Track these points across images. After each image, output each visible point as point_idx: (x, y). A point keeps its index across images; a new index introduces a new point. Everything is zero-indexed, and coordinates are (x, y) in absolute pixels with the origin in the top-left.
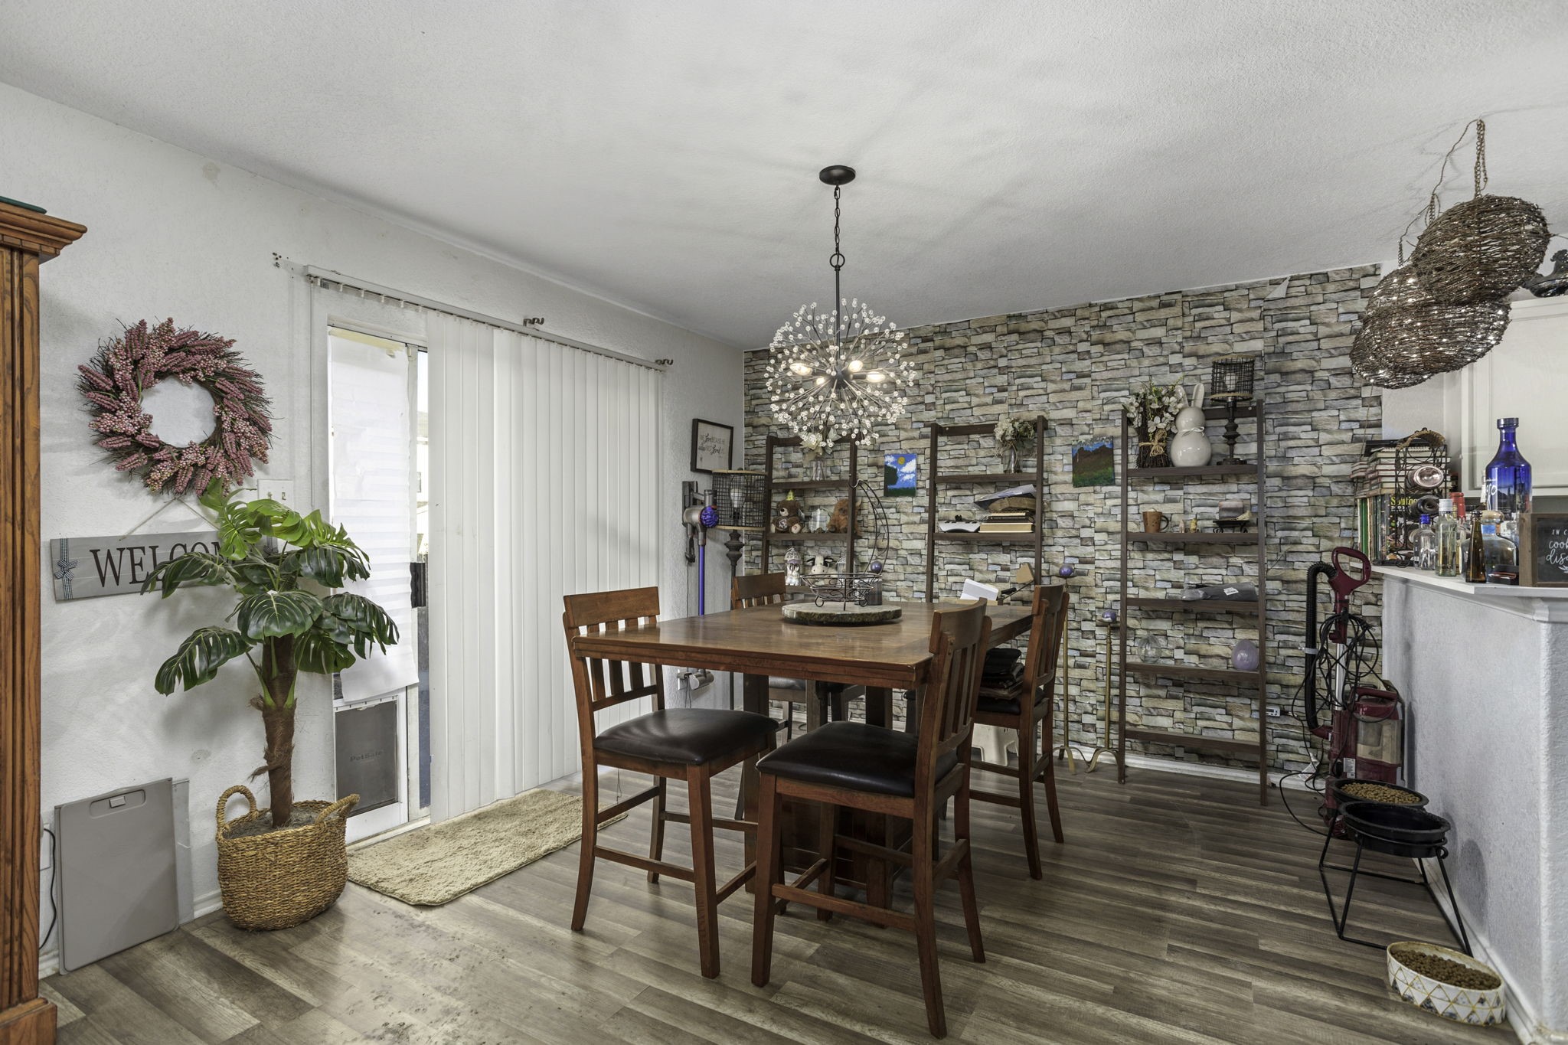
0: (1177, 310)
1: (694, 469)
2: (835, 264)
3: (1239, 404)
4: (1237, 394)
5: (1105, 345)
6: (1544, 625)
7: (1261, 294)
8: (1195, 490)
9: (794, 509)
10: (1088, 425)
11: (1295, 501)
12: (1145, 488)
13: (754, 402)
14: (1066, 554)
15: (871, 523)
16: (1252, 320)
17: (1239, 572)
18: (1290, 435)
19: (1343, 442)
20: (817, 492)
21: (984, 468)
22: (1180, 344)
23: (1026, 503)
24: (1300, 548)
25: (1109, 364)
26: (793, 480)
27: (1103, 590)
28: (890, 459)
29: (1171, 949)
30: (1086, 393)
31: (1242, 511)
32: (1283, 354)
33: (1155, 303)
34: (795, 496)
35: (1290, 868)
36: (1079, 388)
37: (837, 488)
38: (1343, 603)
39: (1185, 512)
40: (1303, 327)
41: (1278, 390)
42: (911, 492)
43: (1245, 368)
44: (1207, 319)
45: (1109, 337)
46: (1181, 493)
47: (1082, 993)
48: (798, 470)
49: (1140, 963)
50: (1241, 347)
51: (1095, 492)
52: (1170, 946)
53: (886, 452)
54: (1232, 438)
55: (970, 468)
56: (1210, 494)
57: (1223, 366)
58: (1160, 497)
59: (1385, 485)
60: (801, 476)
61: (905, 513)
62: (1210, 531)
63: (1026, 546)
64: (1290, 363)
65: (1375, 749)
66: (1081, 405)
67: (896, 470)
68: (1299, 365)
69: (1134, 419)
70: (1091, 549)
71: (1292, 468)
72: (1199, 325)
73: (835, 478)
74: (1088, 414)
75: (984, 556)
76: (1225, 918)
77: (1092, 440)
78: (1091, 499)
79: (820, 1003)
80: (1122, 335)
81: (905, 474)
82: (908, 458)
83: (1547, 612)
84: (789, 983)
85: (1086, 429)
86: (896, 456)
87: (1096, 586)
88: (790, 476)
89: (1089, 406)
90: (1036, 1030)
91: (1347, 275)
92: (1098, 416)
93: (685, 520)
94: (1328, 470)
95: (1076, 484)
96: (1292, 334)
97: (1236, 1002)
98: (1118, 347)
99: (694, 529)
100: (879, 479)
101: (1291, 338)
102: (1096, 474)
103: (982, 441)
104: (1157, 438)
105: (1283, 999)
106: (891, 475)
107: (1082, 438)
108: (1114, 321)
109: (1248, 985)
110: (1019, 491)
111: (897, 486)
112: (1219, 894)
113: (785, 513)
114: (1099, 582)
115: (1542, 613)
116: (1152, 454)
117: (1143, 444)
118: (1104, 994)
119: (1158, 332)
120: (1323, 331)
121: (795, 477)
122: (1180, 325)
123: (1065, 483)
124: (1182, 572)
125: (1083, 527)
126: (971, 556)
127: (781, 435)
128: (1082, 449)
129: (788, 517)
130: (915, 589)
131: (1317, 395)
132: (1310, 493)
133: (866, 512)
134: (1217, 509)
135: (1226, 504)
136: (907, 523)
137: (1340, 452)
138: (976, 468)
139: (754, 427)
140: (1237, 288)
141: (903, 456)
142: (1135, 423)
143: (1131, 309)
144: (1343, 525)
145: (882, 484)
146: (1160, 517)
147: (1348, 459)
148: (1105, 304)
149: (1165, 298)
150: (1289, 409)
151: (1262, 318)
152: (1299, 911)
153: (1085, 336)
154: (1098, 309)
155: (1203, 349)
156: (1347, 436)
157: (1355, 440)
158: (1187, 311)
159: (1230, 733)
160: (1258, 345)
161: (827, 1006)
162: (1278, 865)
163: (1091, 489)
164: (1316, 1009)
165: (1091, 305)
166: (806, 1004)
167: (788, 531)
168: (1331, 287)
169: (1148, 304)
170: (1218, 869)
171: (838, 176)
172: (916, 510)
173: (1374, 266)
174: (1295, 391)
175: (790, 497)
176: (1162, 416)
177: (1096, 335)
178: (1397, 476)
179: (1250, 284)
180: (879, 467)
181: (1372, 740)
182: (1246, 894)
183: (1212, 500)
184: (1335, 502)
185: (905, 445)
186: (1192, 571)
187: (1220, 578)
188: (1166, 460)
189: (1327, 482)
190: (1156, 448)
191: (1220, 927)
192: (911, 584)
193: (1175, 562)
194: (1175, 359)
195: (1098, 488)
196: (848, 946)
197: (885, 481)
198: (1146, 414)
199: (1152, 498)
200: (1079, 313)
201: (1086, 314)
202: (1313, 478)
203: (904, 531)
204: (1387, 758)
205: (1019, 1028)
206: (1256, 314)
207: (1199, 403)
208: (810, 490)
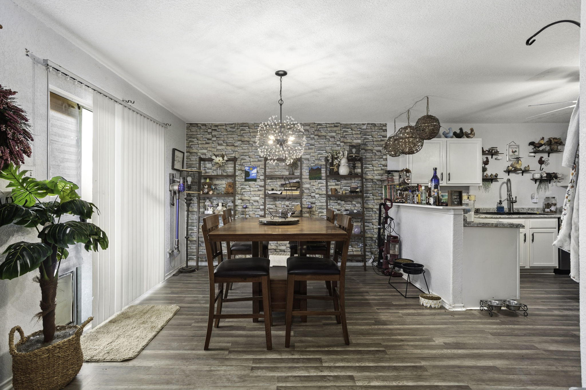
0: (339, 128)
1: (173, 168)
2: (280, 103)
3: (356, 158)
4: (355, 155)
5: (319, 136)
6: (452, 215)
7: (360, 127)
8: (344, 182)
9: (210, 185)
10: (314, 161)
11: (368, 186)
12: (330, 181)
13: (190, 143)
14: (307, 201)
15: (239, 191)
16: (358, 134)
17: (355, 206)
18: (367, 167)
19: (379, 170)
20: (217, 179)
21: (280, 173)
22: (340, 138)
23: (297, 185)
24: (369, 199)
25: (320, 142)
26: (207, 174)
27: (318, 212)
28: (247, 168)
29: (378, 309)
30: (313, 151)
31: (357, 188)
32: (365, 144)
33: (333, 125)
34: (210, 180)
35: (383, 285)
36: (311, 149)
37: (226, 178)
38: (387, 213)
39: (341, 188)
40: (370, 137)
41: (364, 154)
42: (255, 180)
43: (358, 147)
44: (347, 132)
45: (320, 134)
46: (340, 183)
47: (367, 324)
48: (210, 170)
49: (374, 314)
50: (355, 141)
51: (316, 182)
52: (377, 308)
53: (245, 166)
54: (354, 167)
55: (276, 173)
56: (348, 183)
57: (352, 146)
58: (334, 184)
59: (395, 182)
60: (211, 173)
61: (253, 188)
62: (348, 194)
63: (294, 199)
64: (367, 147)
65: (394, 251)
66: (312, 154)
67: (249, 172)
68: (369, 148)
69: (329, 160)
70: (314, 199)
71: (367, 176)
72: (345, 133)
73: (225, 174)
74: (314, 157)
75: (280, 202)
76: (381, 299)
77: (315, 165)
78: (315, 184)
79: (310, 346)
80: (324, 134)
81: (253, 174)
82: (254, 168)
83: (453, 212)
84: (295, 344)
85: (313, 162)
86: (249, 167)
87: (316, 211)
88: (206, 173)
89: (314, 155)
90: (367, 336)
91: (380, 125)
92: (317, 158)
93: (171, 189)
94: (376, 177)
95: (310, 179)
96: (367, 139)
97: (399, 317)
98: (322, 137)
99: (175, 193)
100: (242, 175)
101: (367, 140)
102: (316, 176)
103: (280, 164)
104: (336, 166)
105: (407, 313)
106: (247, 174)
107: (312, 165)
108: (321, 129)
109: (398, 312)
110: (295, 181)
111: (250, 178)
112: (375, 294)
113: (207, 187)
114: (317, 210)
115: (452, 212)
116: (335, 171)
117: (332, 167)
118: (373, 323)
119: (334, 134)
120: (375, 139)
121: (208, 173)
122: (340, 133)
123: (307, 178)
124: (340, 206)
125: (312, 193)
126: (276, 202)
127: (202, 157)
128: (312, 168)
129: (207, 188)
130: (256, 214)
131: (373, 157)
132: (372, 184)
133: (237, 187)
134: (350, 188)
135: (352, 186)
136: (253, 191)
137: (378, 173)
138: (278, 172)
139: (190, 153)
140: (354, 124)
141: (251, 167)
142: (330, 161)
143: (326, 126)
144: (379, 193)
145: (244, 177)
146: (336, 190)
147: (380, 175)
148: (319, 124)
149: (336, 124)
150: (367, 160)
151: (360, 134)
152: (393, 294)
153: (313, 133)
154: (317, 125)
155: (346, 141)
156: (380, 169)
157: (382, 169)
158: (341, 129)
159: (352, 252)
160: (359, 141)
161: (313, 346)
162: (381, 285)
163: (314, 181)
164: (413, 314)
165: (314, 123)
166: (306, 348)
167: (208, 193)
168: (376, 128)
169: (331, 125)
170: (370, 288)
171: (281, 74)
172: (256, 186)
173: (385, 124)
174: (368, 155)
175: (208, 181)
176: (337, 160)
177: (316, 133)
178: (399, 180)
179: (358, 124)
180: (242, 171)
181: (393, 249)
182: (381, 293)
183: (348, 185)
184: (377, 186)
185: (252, 164)
186: (343, 206)
187: (350, 208)
188: (337, 173)
189: (375, 181)
190: (335, 169)
191: (382, 301)
192: (254, 212)
193: (338, 203)
194: (338, 143)
195: (316, 180)
196: (302, 329)
197: (245, 176)
198: (333, 158)
199: (332, 184)
200: (311, 125)
201: (313, 126)
202: (372, 179)
203: (252, 193)
204: (397, 253)
205: (364, 336)
206: (359, 132)
207: (346, 156)
208: (215, 178)
